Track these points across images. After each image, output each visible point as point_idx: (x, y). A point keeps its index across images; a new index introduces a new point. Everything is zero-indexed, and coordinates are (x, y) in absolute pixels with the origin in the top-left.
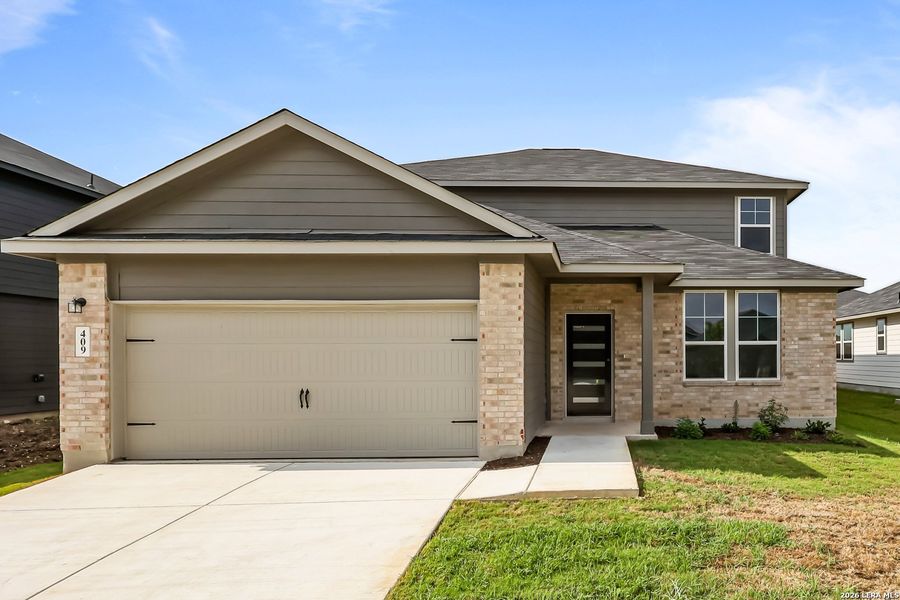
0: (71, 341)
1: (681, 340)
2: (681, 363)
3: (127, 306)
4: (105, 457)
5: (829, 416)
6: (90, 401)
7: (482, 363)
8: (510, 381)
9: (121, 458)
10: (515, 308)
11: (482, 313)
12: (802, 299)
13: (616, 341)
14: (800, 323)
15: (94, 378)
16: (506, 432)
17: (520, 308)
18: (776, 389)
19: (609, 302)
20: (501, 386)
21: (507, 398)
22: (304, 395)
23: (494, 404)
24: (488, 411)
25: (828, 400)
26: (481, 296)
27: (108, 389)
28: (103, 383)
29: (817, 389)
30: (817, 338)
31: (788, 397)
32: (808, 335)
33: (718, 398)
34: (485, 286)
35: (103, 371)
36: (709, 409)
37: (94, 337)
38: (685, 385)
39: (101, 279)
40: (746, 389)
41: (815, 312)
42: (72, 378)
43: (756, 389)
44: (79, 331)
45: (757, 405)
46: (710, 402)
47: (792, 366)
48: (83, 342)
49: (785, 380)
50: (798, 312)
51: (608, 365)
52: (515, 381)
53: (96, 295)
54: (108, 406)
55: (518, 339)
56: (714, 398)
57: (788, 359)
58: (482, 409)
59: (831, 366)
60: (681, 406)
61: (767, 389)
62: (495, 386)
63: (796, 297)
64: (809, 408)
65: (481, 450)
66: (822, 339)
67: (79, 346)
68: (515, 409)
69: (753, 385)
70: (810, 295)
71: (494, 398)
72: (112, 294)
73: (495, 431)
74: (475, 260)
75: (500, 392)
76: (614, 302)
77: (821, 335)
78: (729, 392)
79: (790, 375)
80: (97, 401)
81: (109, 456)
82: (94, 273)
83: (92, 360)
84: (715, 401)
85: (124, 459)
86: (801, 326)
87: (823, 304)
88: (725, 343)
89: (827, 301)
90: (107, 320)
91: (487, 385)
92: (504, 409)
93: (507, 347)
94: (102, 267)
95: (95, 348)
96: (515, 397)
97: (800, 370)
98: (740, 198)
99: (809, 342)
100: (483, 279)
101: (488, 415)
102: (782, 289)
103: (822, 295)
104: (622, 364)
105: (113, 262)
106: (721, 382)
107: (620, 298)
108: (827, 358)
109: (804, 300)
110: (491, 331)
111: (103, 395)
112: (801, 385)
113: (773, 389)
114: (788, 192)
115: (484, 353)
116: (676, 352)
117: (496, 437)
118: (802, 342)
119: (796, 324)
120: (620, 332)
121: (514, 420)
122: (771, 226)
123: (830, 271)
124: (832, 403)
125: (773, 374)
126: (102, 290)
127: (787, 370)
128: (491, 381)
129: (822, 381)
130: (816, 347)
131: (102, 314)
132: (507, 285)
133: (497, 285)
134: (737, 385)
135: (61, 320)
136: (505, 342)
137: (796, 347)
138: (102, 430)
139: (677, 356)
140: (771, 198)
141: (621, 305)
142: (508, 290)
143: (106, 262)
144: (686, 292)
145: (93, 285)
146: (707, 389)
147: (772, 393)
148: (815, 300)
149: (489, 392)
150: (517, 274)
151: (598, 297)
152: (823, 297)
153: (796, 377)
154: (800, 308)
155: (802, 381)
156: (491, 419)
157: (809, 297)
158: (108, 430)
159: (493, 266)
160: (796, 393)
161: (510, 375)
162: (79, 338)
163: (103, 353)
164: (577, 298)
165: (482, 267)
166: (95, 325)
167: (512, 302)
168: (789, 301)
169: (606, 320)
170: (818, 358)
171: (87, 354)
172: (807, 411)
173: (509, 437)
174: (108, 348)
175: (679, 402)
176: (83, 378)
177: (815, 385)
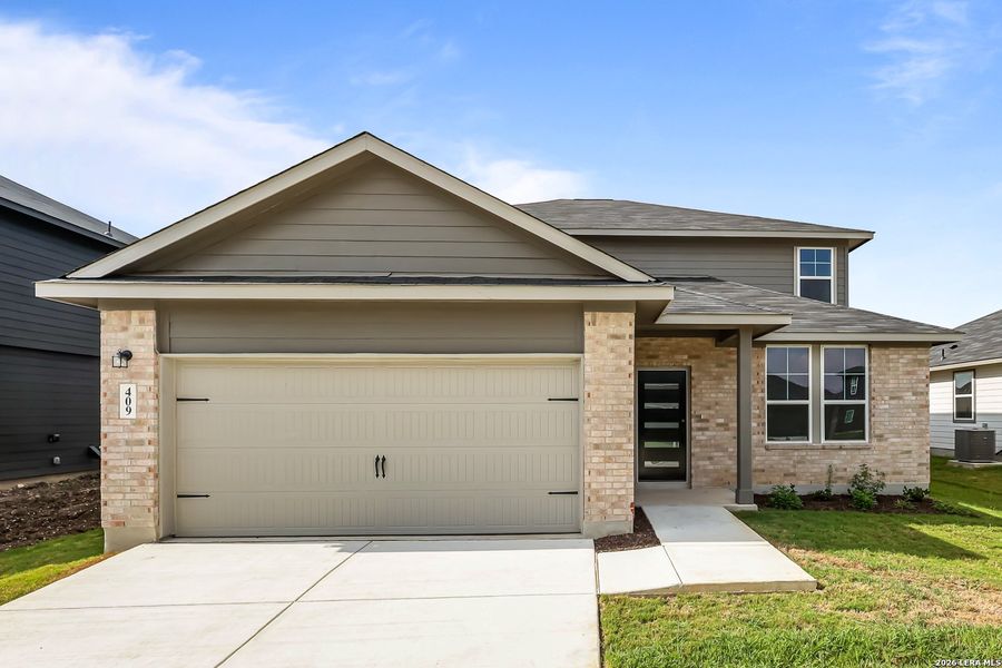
0: (114, 401)
1: (763, 399)
2: (763, 424)
3: (178, 360)
4: (153, 534)
5: (924, 481)
6: (136, 470)
7: (587, 427)
8: (619, 447)
9: (171, 535)
10: (624, 363)
11: (588, 369)
12: (892, 354)
13: (693, 399)
14: (891, 381)
15: (140, 443)
16: (613, 505)
17: (630, 363)
18: (865, 452)
19: (686, 357)
20: (609, 453)
21: (615, 466)
22: (380, 463)
23: (600, 473)
24: (593, 481)
25: (920, 465)
26: (586, 349)
27: (156, 456)
28: (152, 449)
29: (909, 452)
30: (909, 397)
31: (879, 461)
32: (899, 394)
33: (804, 462)
34: (590, 338)
35: (151, 435)
36: (794, 475)
37: (142, 396)
38: (767, 448)
39: (150, 329)
40: (832, 452)
41: (905, 369)
42: (116, 443)
43: (844, 452)
44: (124, 389)
45: (845, 469)
46: (794, 467)
47: (882, 427)
48: (128, 401)
49: (875, 443)
50: (889, 369)
51: (683, 426)
52: (625, 447)
53: (144, 347)
54: (156, 476)
55: (629, 399)
56: (799, 462)
57: (879, 419)
58: (587, 479)
59: (924, 427)
60: (763, 471)
61: (857, 453)
62: (601, 453)
63: (887, 352)
64: (901, 473)
65: (585, 526)
66: (914, 398)
67: (123, 406)
68: (624, 479)
69: (841, 448)
70: (901, 351)
71: (601, 467)
72: (161, 348)
73: (602, 505)
74: (580, 308)
75: (608, 459)
76: (690, 357)
77: (914, 394)
78: (815, 456)
79: (880, 438)
80: (144, 470)
81: (158, 535)
82: (142, 321)
83: (138, 423)
84: (800, 466)
85: (174, 537)
86: (892, 384)
87: (915, 360)
88: (809, 402)
89: (919, 357)
90: (156, 376)
91: (593, 452)
92: (611, 479)
93: (615, 408)
94: (151, 315)
95: (141, 409)
96: (624, 466)
97: (891, 432)
98: (799, 249)
99: (901, 402)
100: (588, 330)
101: (594, 486)
102: (871, 344)
103: (914, 351)
104: (699, 425)
105: (160, 307)
106: (807, 445)
107: (698, 353)
108: (919, 419)
109: (895, 356)
110: (598, 390)
111: (151, 463)
112: (892, 448)
113: (862, 452)
114: (848, 243)
115: (589, 415)
116: (757, 412)
117: (603, 512)
118: (893, 402)
119: (885, 382)
120: (698, 391)
121: (623, 492)
122: (832, 277)
123: (922, 324)
124: (925, 468)
125: (862, 437)
126: (151, 342)
127: (877, 432)
128: (597, 447)
129: (914, 444)
130: (907, 407)
131: (151, 370)
132: (615, 337)
133: (605, 336)
134: (824, 448)
135: (103, 376)
136: (614, 402)
137: (887, 406)
138: (151, 503)
139: (759, 416)
140: (832, 249)
141: (697, 360)
142: (617, 342)
143: (155, 309)
144: (768, 346)
145: (141, 336)
146: (790, 453)
147: (861, 457)
148: (907, 356)
149: (595, 460)
150: (626, 324)
151: (673, 352)
152: (915, 352)
153: (886, 439)
154: (891, 365)
155: (893, 444)
156: (597, 491)
157: (901, 352)
158: (156, 503)
159: (600, 315)
160: (887, 457)
161: (618, 440)
162: (123, 397)
163: (152, 415)
164: (651, 353)
165: (588, 316)
166: (142, 382)
167: (622, 356)
168: (879, 357)
169: (681, 378)
170: (909, 419)
171: (133, 415)
172: (897, 477)
173: (616, 511)
174: (156, 409)
175: (759, 467)
176: (128, 443)
177: (906, 448)
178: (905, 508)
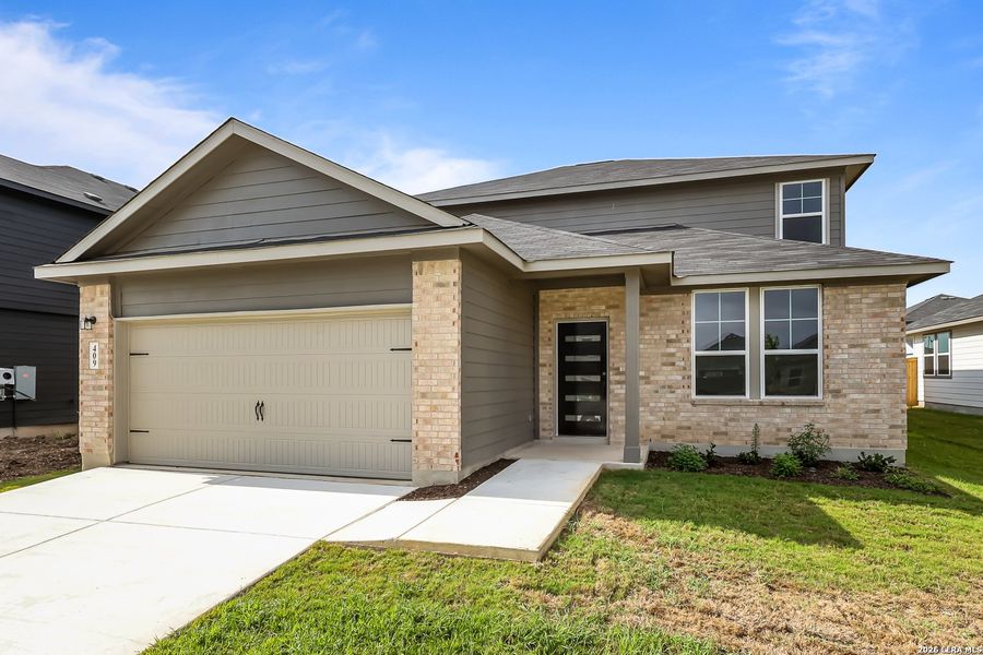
0: (86, 356)
1: (689, 349)
2: (689, 377)
3: (131, 323)
4: (108, 460)
5: (896, 447)
6: (98, 409)
7: (415, 376)
8: (444, 396)
9: (124, 460)
10: (448, 310)
11: (415, 318)
12: (853, 294)
13: (612, 351)
14: (851, 326)
15: (100, 388)
16: (439, 455)
17: (454, 311)
18: (817, 410)
19: (603, 307)
20: (435, 402)
21: (441, 415)
22: (260, 407)
23: (427, 422)
24: (422, 431)
25: (892, 427)
26: (414, 298)
27: (110, 399)
28: (106, 393)
29: (878, 411)
30: (877, 345)
31: (833, 421)
32: (863, 341)
33: (738, 420)
34: (417, 287)
35: (105, 382)
36: (726, 434)
37: (102, 352)
38: (694, 404)
39: (106, 299)
40: (773, 410)
41: (870, 311)
42: (87, 388)
43: (788, 410)
44: (92, 346)
45: (790, 430)
46: (726, 425)
47: (839, 381)
48: (94, 356)
49: (829, 399)
50: (848, 312)
51: (604, 379)
52: (449, 396)
53: (103, 314)
54: (111, 414)
55: (452, 347)
56: (731, 420)
57: (834, 371)
58: (415, 427)
59: (898, 381)
60: (689, 428)
61: (804, 411)
62: (428, 402)
63: (845, 291)
64: (865, 436)
65: (414, 475)
66: (883, 345)
67: (92, 359)
68: (449, 429)
69: (783, 405)
70: (865, 289)
71: (427, 416)
72: (116, 311)
73: (428, 454)
74: (406, 259)
75: (434, 409)
76: (609, 307)
77: (884, 341)
78: (751, 413)
79: (837, 393)
80: (103, 409)
81: (112, 460)
82: (102, 293)
83: (100, 372)
84: (733, 424)
85: (128, 463)
86: (852, 329)
87: (884, 300)
88: (746, 353)
89: (891, 295)
90: (111, 336)
91: (420, 401)
92: (436, 428)
93: (441, 357)
94: (107, 288)
95: (102, 362)
96: (449, 415)
97: (851, 386)
98: (781, 185)
99: (865, 350)
100: (416, 279)
101: (421, 434)
102: (824, 283)
103: (884, 288)
104: (618, 378)
105: (113, 280)
106: (740, 401)
107: (617, 303)
108: (891, 371)
109: (858, 296)
110: (424, 339)
111: (106, 404)
112: (853, 406)
113: (811, 410)
115: (416, 363)
116: (682, 364)
117: (429, 461)
118: (853, 351)
119: (844, 327)
120: (616, 342)
121: (448, 442)
122: (824, 213)
123: (896, 255)
124: (899, 431)
125: (814, 392)
126: (106, 309)
127: (832, 387)
128: (424, 395)
129: (884, 402)
130: (875, 356)
131: (107, 331)
132: (440, 285)
133: (430, 285)
134: (761, 404)
135: (81, 337)
136: (439, 350)
137: (846, 356)
138: (106, 435)
139: (685, 369)
140: (823, 181)
141: (616, 310)
142: (442, 290)
143: (110, 283)
144: (695, 292)
145: (101, 305)
146: (721, 409)
147: (809, 416)
148: (874, 294)
149: (422, 408)
150: (451, 271)
151: (590, 303)
152: (885, 290)
153: (845, 396)
154: (851, 306)
155: (853, 401)
156: (424, 440)
157: (865, 290)
158: (110, 436)
159: (426, 263)
160: (847, 417)
161: (444, 389)
162: (92, 352)
163: (107, 366)
164: (568, 305)
165: (415, 266)
166: (102, 341)
167: (446, 304)
168: (835, 297)
169: (601, 328)
170: (878, 371)
171: (97, 367)
172: (861, 440)
173: (442, 461)
174: (111, 362)
175: (685, 424)
176: (94, 388)
177: (872, 407)
178: (844, 477)
